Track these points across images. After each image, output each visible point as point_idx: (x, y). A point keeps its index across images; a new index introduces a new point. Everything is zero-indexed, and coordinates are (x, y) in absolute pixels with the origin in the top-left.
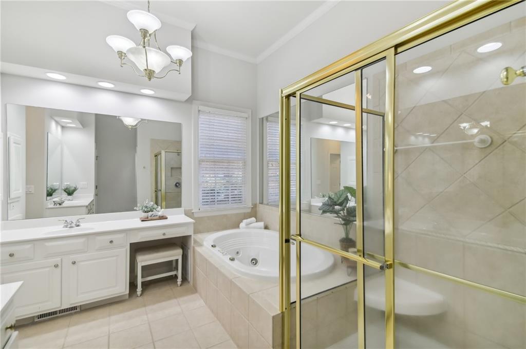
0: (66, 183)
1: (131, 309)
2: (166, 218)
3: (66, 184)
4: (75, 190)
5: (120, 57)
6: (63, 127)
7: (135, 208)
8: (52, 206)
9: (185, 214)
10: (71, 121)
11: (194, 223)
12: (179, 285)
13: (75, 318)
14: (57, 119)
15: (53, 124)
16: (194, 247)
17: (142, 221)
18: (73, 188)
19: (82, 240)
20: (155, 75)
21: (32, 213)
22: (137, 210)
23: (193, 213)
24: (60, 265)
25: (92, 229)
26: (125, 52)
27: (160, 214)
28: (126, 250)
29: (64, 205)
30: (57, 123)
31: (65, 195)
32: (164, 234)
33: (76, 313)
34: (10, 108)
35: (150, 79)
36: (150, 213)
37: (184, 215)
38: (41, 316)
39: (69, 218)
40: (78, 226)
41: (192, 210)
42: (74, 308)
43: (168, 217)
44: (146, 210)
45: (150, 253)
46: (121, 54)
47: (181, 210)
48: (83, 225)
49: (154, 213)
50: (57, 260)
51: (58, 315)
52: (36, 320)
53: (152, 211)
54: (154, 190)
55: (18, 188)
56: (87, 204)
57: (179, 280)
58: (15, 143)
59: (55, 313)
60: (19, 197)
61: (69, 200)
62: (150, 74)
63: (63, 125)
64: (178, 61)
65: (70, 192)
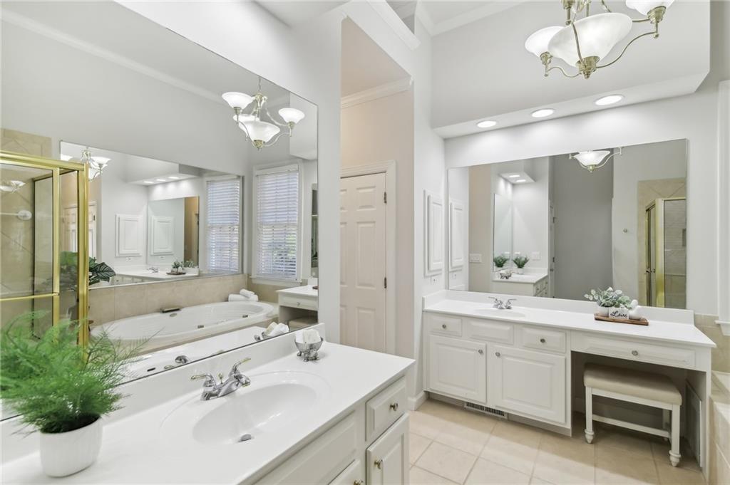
0: (518, 253)
1: (572, 457)
2: (647, 324)
3: (516, 253)
4: (526, 261)
5: (545, 63)
6: (514, 185)
7: (587, 296)
8: (499, 279)
9: (696, 325)
10: (518, 176)
11: (713, 349)
12: (674, 464)
13: (501, 426)
14: (505, 176)
15: (502, 183)
16: (711, 401)
17: (597, 319)
18: (523, 259)
19: (507, 328)
20: (598, 65)
21: (476, 285)
22: (588, 300)
23: (719, 325)
24: (484, 351)
25: (523, 316)
26: (547, 51)
27: (632, 313)
28: (566, 360)
29: (510, 279)
30: (506, 180)
31: (515, 266)
32: (635, 353)
33: (503, 420)
34: (452, 173)
35: (588, 75)
36: (613, 309)
37: (693, 326)
38: (469, 404)
39: (500, 297)
40: (509, 308)
41: (717, 318)
42: (502, 413)
43: (649, 321)
44: (604, 301)
45: (608, 378)
46: (546, 57)
47: (687, 313)
48: (515, 308)
49: (622, 309)
50: (482, 345)
51: (484, 412)
52: (465, 406)
53: (618, 306)
54: (645, 269)
55: (460, 257)
56: (535, 282)
57: (675, 453)
58: (456, 209)
59: (482, 408)
60: (461, 266)
61: (518, 274)
62: (588, 65)
63: (513, 182)
64: (653, 14)
65: (521, 264)
